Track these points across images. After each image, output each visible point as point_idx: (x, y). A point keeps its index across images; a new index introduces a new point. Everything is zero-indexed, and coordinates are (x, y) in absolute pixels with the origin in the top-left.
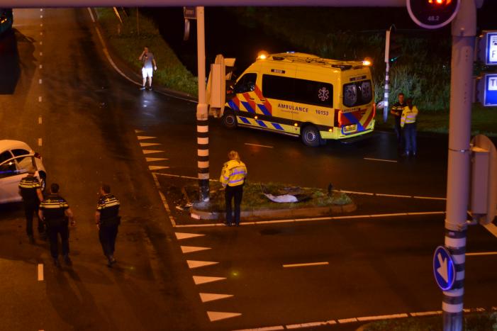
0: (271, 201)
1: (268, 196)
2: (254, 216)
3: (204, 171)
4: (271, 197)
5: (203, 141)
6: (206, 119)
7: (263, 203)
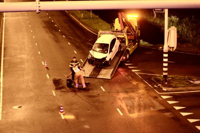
0: (191, 83)
1: (190, 81)
2: (187, 89)
3: (166, 72)
4: (192, 82)
5: (165, 60)
6: (167, 51)
7: (189, 84)
